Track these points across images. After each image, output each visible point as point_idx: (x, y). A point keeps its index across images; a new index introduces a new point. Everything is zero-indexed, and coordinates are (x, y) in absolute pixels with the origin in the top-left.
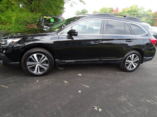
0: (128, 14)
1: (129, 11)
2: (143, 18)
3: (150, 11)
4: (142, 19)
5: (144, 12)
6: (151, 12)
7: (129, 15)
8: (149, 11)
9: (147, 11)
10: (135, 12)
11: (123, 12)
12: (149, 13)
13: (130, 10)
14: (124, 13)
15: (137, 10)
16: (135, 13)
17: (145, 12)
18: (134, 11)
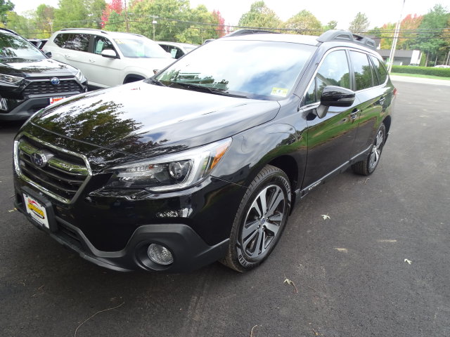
0: (154, 17)
1: (152, 8)
2: (192, 27)
3: (204, 9)
4: (190, 30)
5: (189, 11)
6: (206, 11)
7: (156, 20)
8: (200, 9)
9: (196, 10)
10: (169, 12)
11: (138, 12)
12: (202, 15)
13: (156, 7)
14: (140, 14)
15: (172, 6)
16: (171, 14)
17: (193, 11)
18: (167, 7)
